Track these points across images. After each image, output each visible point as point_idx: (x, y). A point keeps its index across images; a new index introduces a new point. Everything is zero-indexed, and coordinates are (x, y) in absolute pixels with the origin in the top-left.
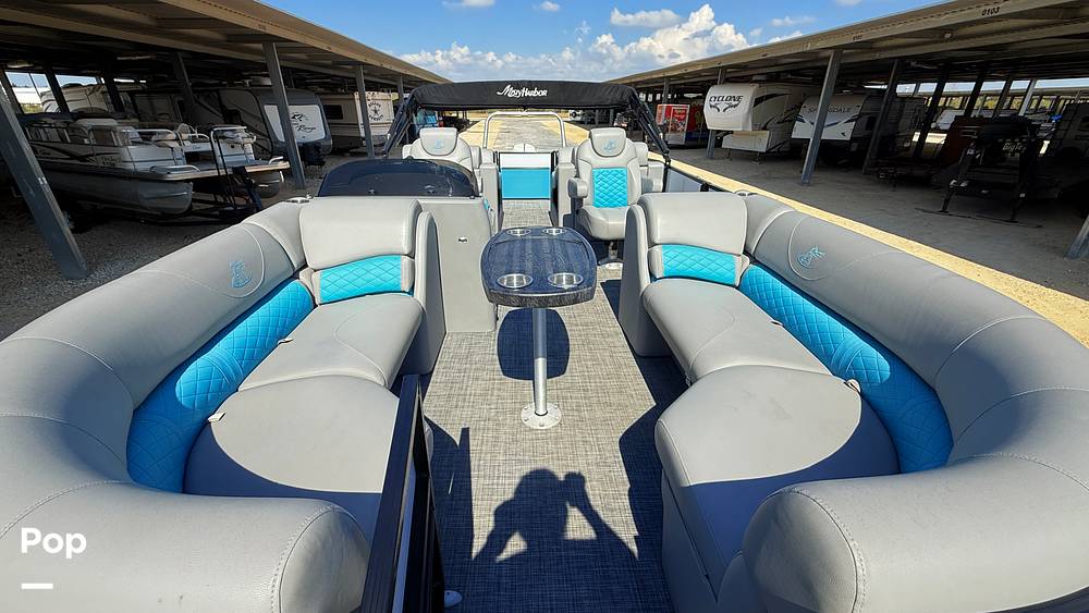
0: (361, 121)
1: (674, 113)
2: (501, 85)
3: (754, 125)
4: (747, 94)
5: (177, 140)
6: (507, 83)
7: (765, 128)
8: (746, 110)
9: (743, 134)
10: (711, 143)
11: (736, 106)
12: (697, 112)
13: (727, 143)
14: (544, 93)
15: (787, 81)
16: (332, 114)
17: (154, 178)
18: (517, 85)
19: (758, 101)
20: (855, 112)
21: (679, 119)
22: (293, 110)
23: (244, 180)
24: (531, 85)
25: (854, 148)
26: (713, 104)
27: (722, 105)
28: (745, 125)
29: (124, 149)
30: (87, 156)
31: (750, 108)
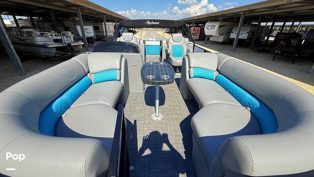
0: (104, 31)
1: (196, 30)
2: (146, 21)
3: (219, 34)
4: (217, 25)
5: (51, 35)
6: (148, 20)
7: (222, 35)
8: (217, 30)
9: (216, 36)
10: (206, 39)
11: (214, 28)
12: (202, 30)
13: (211, 39)
14: (158, 23)
15: (229, 21)
16: (96, 29)
17: (44, 46)
18: (151, 21)
19: (220, 27)
20: (249, 31)
21: (197, 32)
22: (85, 27)
23: (71, 48)
24: (155, 21)
25: (248, 41)
26: (207, 27)
27: (210, 28)
28: (216, 34)
29: (36, 38)
30: (25, 40)
31: (218, 29)
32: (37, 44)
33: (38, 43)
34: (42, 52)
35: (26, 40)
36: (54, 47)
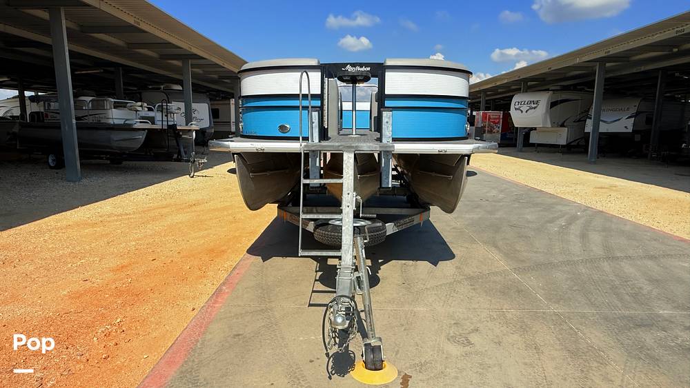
0: (233, 119)
1: (490, 118)
2: (345, 65)
3: (553, 123)
4: (544, 99)
6: (348, 64)
7: (562, 125)
8: (544, 111)
9: (544, 131)
10: (520, 140)
11: (535, 108)
12: (507, 118)
13: (534, 139)
14: (369, 69)
15: (581, 90)
18: (353, 65)
19: (553, 104)
20: (633, 111)
21: (494, 122)
24: (361, 65)
25: (638, 138)
26: (517, 107)
27: (524, 108)
28: (545, 121)
29: (110, 111)
30: (83, 117)
31: (547, 111)
32: (109, 124)
33: (111, 122)
34: (115, 139)
35: (86, 116)
36: (144, 129)
